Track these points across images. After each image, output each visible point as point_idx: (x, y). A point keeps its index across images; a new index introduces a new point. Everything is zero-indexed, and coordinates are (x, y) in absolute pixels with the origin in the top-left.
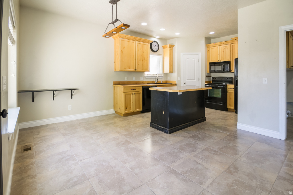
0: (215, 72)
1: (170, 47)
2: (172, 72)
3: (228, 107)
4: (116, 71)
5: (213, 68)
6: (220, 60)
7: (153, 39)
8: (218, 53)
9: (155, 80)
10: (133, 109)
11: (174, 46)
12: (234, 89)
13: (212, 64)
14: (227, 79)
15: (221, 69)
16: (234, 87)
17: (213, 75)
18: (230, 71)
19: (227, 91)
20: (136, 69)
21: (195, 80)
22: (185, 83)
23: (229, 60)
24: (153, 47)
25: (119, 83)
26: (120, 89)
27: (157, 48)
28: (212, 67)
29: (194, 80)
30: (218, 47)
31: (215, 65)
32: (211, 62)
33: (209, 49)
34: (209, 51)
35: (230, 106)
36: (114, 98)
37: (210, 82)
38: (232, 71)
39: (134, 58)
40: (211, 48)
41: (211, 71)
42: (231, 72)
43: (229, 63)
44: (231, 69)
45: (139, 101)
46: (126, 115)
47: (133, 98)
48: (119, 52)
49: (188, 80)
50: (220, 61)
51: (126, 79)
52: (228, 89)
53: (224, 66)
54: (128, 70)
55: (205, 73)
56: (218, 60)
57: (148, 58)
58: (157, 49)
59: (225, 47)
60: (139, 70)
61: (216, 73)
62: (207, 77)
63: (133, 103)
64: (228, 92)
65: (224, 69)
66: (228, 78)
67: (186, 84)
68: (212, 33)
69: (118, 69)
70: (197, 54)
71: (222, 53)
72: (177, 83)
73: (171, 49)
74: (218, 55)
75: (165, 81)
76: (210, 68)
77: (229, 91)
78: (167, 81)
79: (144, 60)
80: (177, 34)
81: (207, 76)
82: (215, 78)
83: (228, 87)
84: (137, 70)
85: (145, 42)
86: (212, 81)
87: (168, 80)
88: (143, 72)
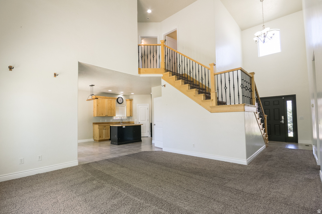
1: (130, 101)
2: (132, 116)
4: (94, 117)
7: (119, 96)
10: (104, 138)
11: (133, 99)
24: (119, 101)
25: (96, 124)
26: (97, 126)
27: (122, 101)
36: (93, 132)
39: (106, 109)
45: (108, 133)
46: (100, 141)
47: (104, 131)
48: (96, 106)
49: (141, 120)
51: (101, 121)
54: (102, 116)
57: (115, 108)
60: (109, 115)
63: (104, 134)
69: (96, 115)
70: (147, 105)
78: (129, 122)
85: (113, 99)
88: (112, 117)
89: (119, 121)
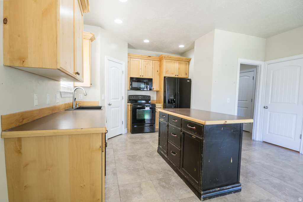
1: (91, 40)
8: (140, 68)
19: (156, 111)
21: (119, 100)
23: (151, 78)
28: (133, 83)
30: (140, 60)
31: (137, 82)
32: (132, 76)
33: (129, 60)
34: (129, 62)
40: (131, 59)
42: (153, 90)
44: (153, 87)
49: (113, 99)
50: (142, 77)
52: (156, 109)
56: (140, 76)
59: (147, 62)
65: (147, 87)
70: (122, 63)
71: (145, 68)
74: (140, 70)
76: (131, 85)
82: (133, 97)
83: (156, 106)
87: (78, 100)
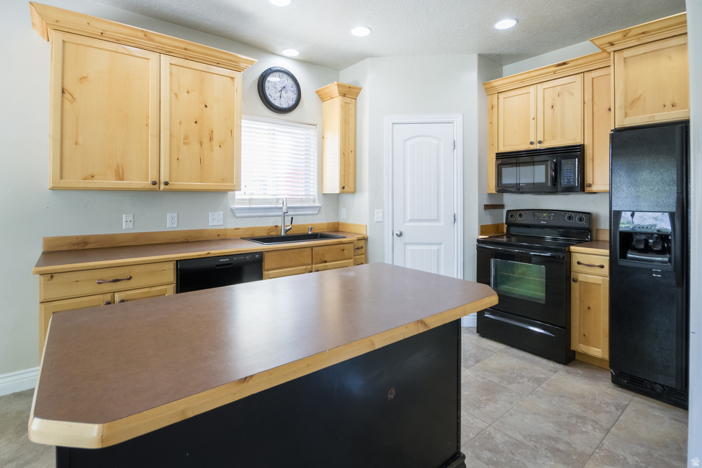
0: (518, 189)
1: (344, 95)
2: (354, 192)
3: (578, 346)
5: (511, 176)
6: (540, 142)
8: (532, 115)
9: (279, 224)
11: (360, 89)
12: (606, 270)
13: (507, 159)
14: (570, 218)
15: (543, 180)
16: (605, 261)
17: (512, 202)
18: (582, 187)
19: (573, 275)
20: (163, 180)
21: (441, 224)
22: (400, 235)
23: (579, 141)
25: (84, 245)
28: (505, 170)
29: (437, 220)
30: (532, 89)
31: (518, 164)
32: (502, 149)
33: (495, 102)
34: (495, 109)
35: (587, 343)
37: (497, 227)
38: (590, 186)
39: (152, 130)
41: (502, 189)
42: (587, 189)
43: (576, 152)
44: (589, 180)
50: (538, 147)
52: (575, 267)
53: (556, 164)
54: (113, 183)
55: (479, 195)
56: (532, 143)
57: (232, 133)
58: (292, 103)
59: (559, 88)
60: (177, 184)
61: (522, 193)
62: (488, 212)
64: (575, 281)
65: (555, 180)
66: (570, 214)
67: (405, 238)
68: (506, 24)
70: (449, 120)
71: (549, 111)
72: (368, 234)
73: (348, 100)
74: (532, 122)
75: (329, 224)
76: (499, 175)
77: (581, 277)
78: (338, 223)
79: (211, 139)
80: (360, 32)
81: (487, 207)
82: (520, 212)
83: (576, 258)
84: (166, 184)
85: (218, 64)
86: (505, 226)
87: (340, 221)
89: (269, 223)
